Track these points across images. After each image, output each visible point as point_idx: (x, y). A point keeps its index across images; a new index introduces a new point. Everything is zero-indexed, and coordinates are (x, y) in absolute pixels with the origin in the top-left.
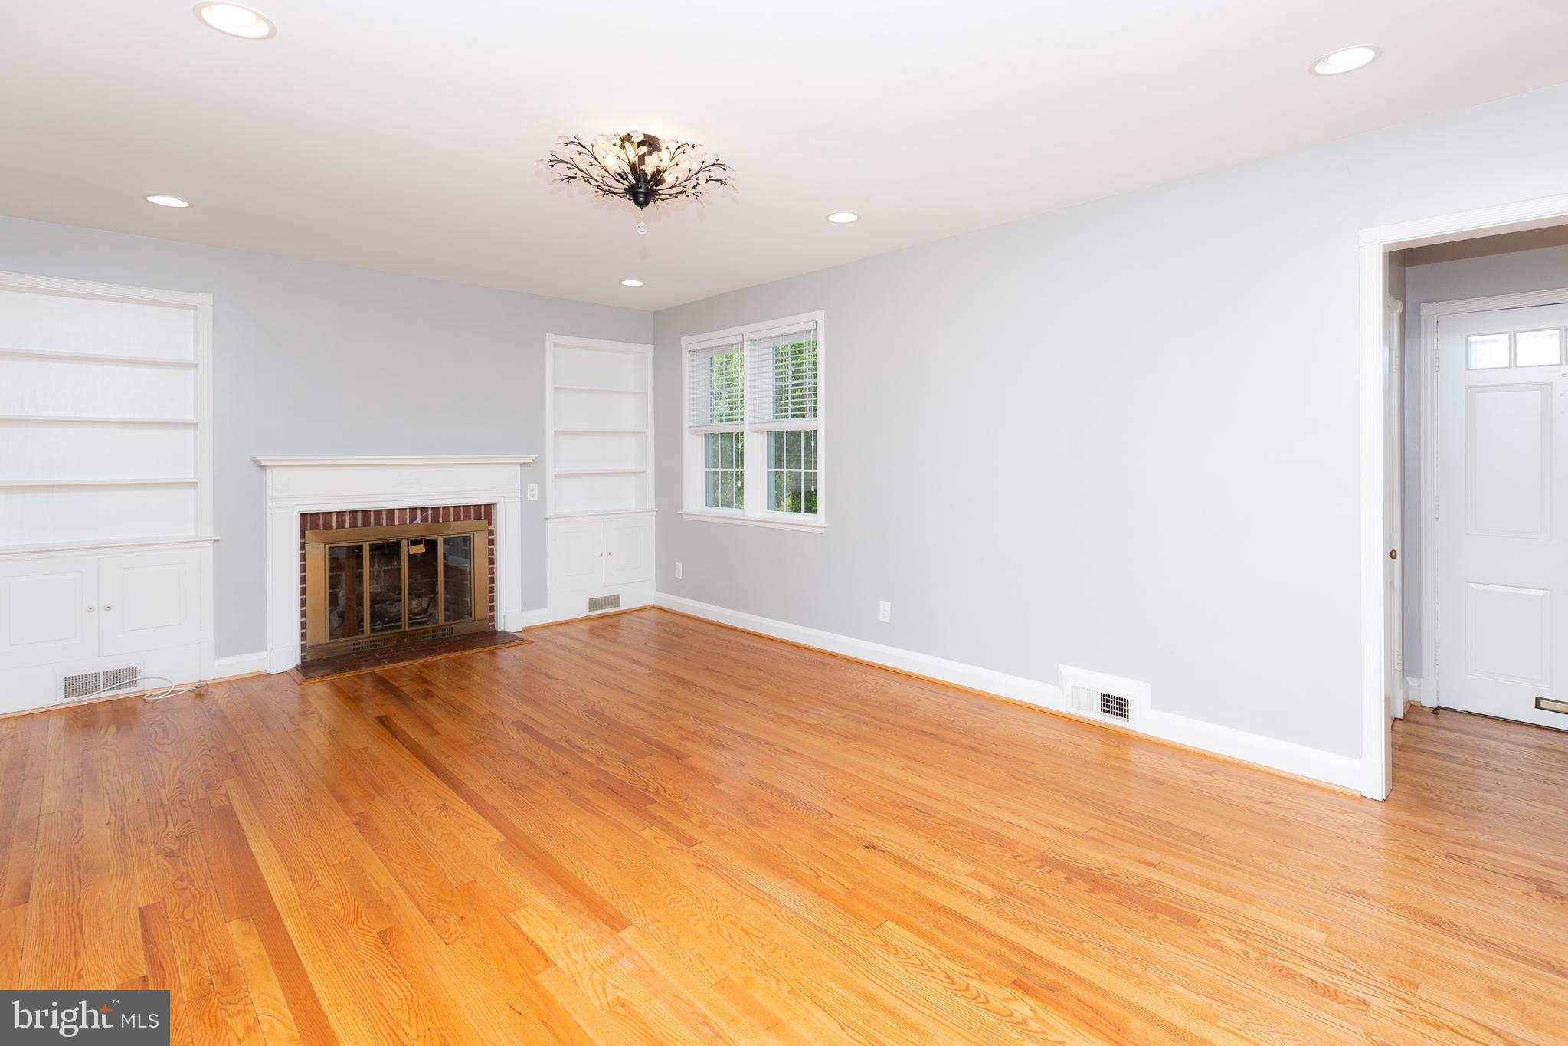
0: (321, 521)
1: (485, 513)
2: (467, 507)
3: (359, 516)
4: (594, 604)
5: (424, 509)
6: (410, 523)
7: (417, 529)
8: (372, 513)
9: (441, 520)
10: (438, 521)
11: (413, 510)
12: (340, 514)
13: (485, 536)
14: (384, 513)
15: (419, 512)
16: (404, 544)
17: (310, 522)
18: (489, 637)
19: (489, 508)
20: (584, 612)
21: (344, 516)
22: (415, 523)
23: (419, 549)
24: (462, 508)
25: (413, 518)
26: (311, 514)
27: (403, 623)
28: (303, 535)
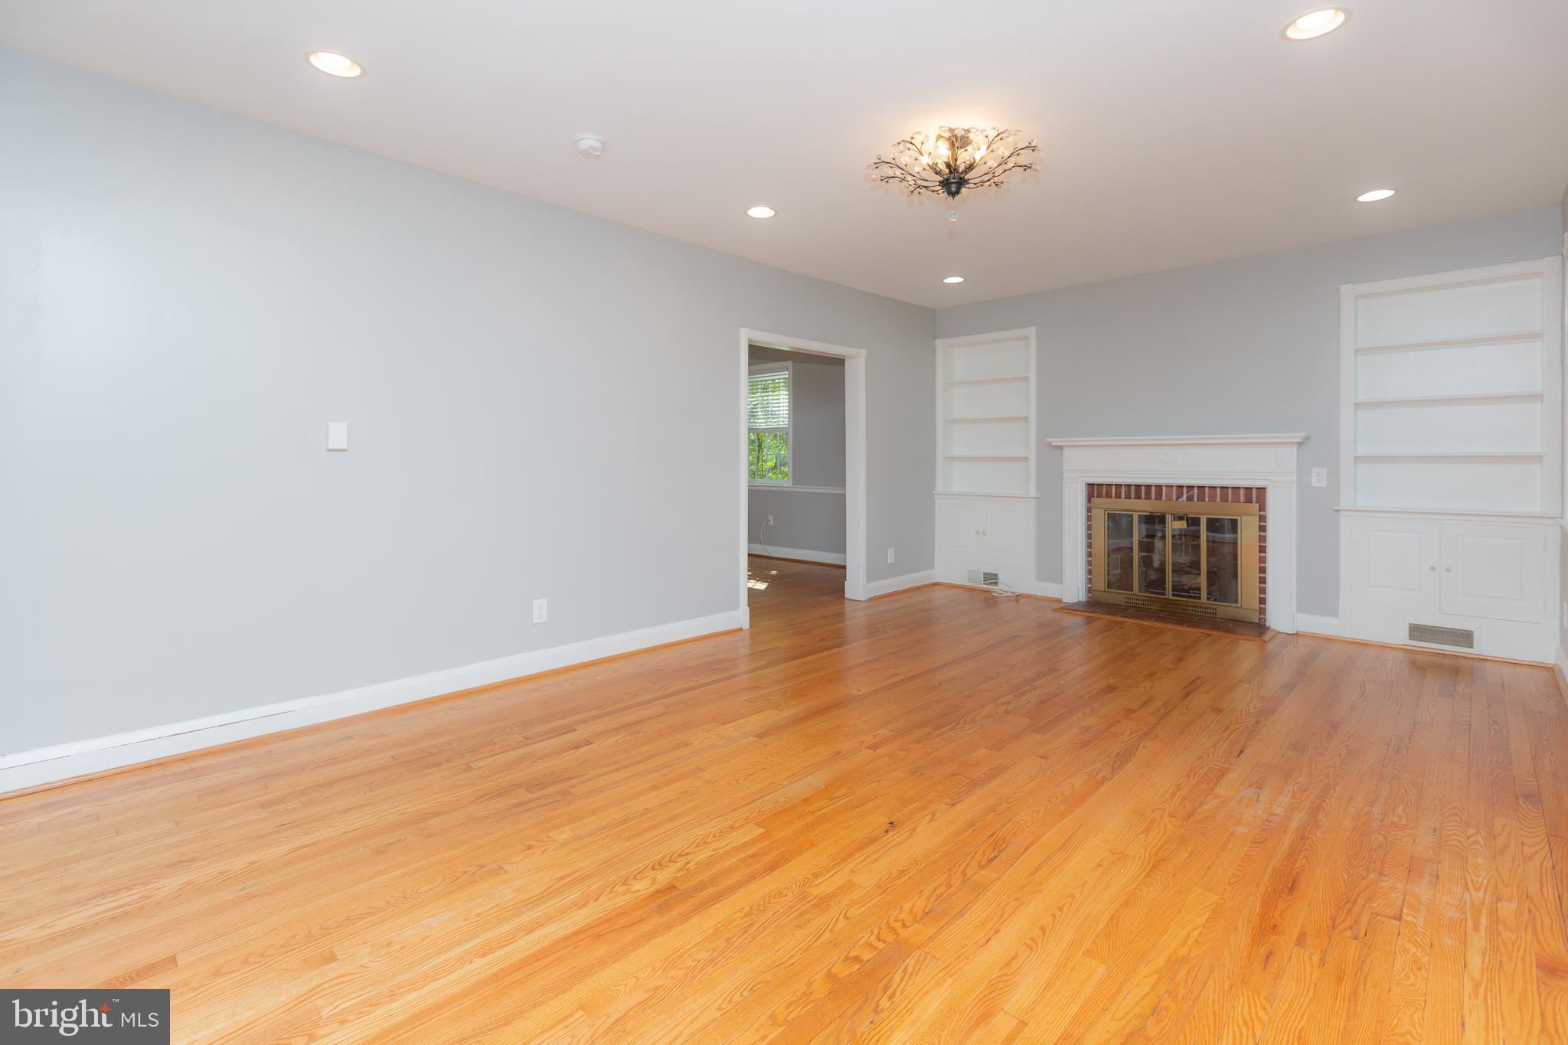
0: (1104, 491)
1: (1256, 496)
2: (1236, 489)
3: (1133, 489)
4: (1418, 631)
5: (1190, 488)
6: (1177, 499)
7: (1183, 506)
8: (1143, 488)
9: (1207, 500)
10: (1204, 501)
11: (1180, 487)
12: (1118, 486)
13: (1254, 521)
14: (1153, 488)
15: (1185, 490)
16: (1169, 518)
17: (1095, 491)
18: (1259, 628)
19: (1262, 491)
20: (1399, 637)
21: (1121, 488)
22: (1181, 499)
23: (1183, 525)
24: (1230, 490)
25: (1179, 496)
26: (1098, 485)
27: (1167, 591)
28: (1089, 501)
